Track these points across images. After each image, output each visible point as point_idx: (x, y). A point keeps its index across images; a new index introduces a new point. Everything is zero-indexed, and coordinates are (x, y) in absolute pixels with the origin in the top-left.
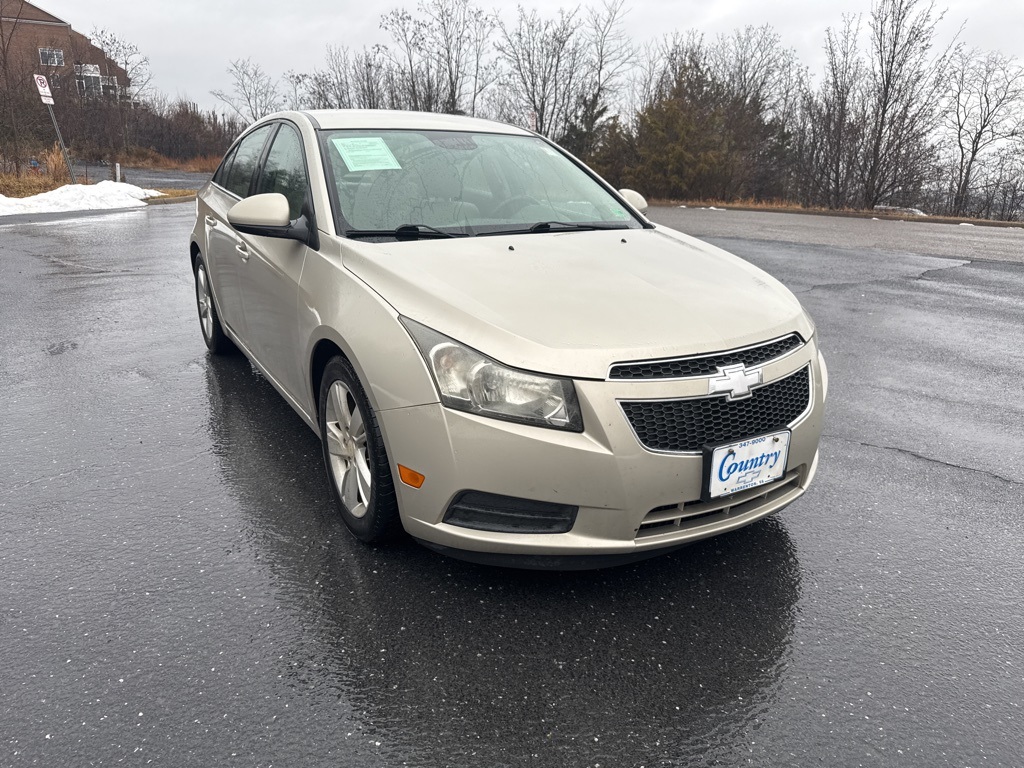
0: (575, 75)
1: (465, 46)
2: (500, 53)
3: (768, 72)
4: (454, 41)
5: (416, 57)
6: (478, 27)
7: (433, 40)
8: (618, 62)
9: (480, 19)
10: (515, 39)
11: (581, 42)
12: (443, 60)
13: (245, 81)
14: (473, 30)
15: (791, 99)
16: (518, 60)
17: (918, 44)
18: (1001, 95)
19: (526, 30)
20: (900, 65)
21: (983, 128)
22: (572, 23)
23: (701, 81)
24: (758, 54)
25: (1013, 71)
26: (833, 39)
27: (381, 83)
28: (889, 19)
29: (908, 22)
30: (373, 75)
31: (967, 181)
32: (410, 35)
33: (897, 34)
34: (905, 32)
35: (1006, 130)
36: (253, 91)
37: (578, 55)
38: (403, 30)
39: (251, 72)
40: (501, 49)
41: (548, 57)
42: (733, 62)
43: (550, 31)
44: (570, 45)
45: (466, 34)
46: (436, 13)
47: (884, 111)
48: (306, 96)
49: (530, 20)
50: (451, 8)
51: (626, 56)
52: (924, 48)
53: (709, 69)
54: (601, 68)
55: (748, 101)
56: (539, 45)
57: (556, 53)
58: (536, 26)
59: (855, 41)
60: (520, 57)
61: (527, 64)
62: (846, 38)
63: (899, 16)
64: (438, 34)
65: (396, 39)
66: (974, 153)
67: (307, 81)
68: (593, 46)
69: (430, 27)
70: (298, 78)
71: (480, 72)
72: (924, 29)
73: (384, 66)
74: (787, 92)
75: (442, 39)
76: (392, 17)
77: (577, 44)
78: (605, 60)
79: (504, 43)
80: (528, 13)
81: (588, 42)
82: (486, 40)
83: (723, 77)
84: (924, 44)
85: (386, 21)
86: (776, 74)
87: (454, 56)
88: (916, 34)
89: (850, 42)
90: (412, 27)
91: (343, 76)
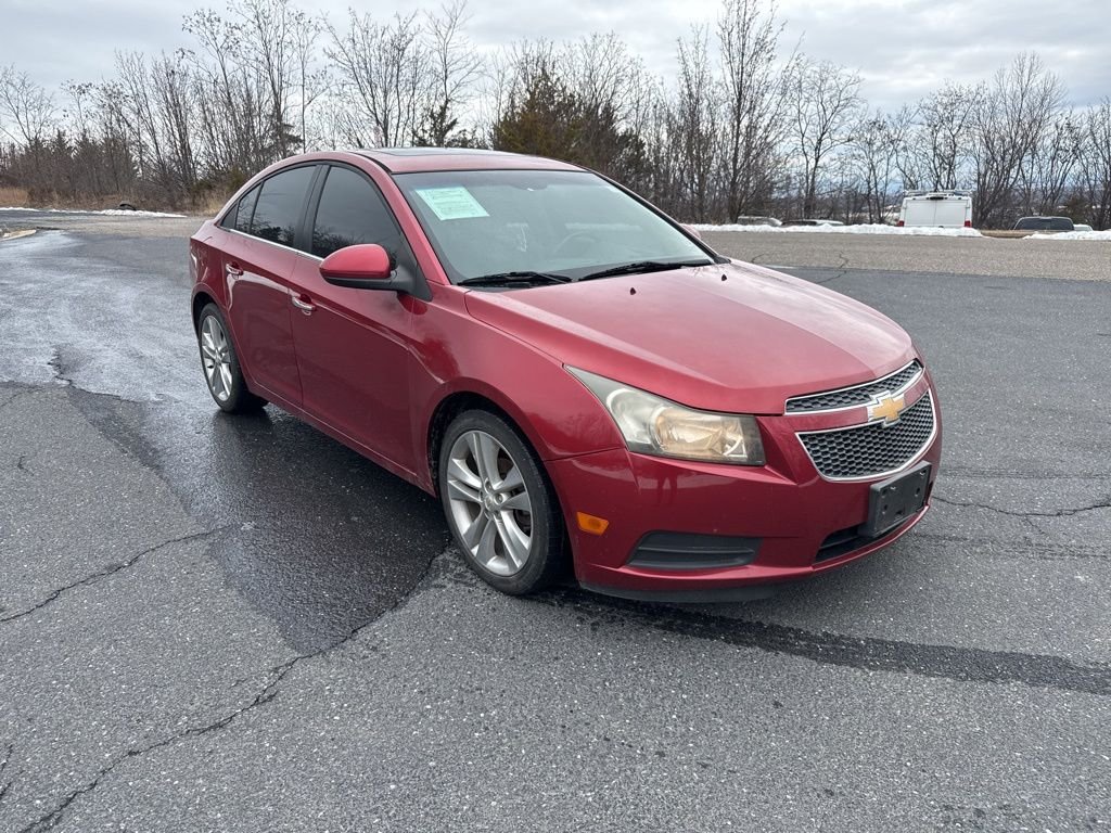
0: (419, 85)
1: (288, 52)
2: (332, 61)
3: (618, 81)
4: (274, 47)
5: (230, 65)
6: (301, 32)
7: (249, 45)
8: (465, 71)
9: (302, 22)
10: (349, 45)
11: (422, 49)
12: (262, 68)
13: (11, 92)
14: (295, 35)
15: (642, 110)
16: (353, 69)
17: (764, 55)
18: (836, 103)
19: (360, 35)
20: (750, 76)
21: (822, 135)
22: (411, 29)
23: (550, 91)
24: (606, 63)
25: (843, 80)
26: (685, 49)
27: (188, 95)
28: (736, 30)
29: (753, 33)
30: (177, 85)
31: (813, 189)
32: (220, 39)
33: (744, 45)
34: (751, 43)
35: (843, 136)
36: (21, 105)
37: (419, 64)
38: (212, 33)
39: (17, 82)
40: (332, 56)
41: (388, 66)
42: (582, 71)
43: (387, 37)
44: (410, 52)
45: (287, 38)
46: (251, 16)
47: (739, 122)
48: (94, 110)
49: (364, 25)
50: (267, 8)
51: (472, 65)
52: (770, 59)
53: (558, 79)
54: (446, 77)
55: (600, 112)
56: (377, 53)
57: (396, 62)
58: (371, 32)
59: (705, 52)
60: (355, 66)
61: (363, 73)
62: (697, 48)
63: (744, 30)
64: (254, 38)
65: (204, 44)
66: (817, 160)
67: (93, 91)
68: (436, 55)
69: (244, 29)
70: (80, 88)
71: (307, 81)
72: (768, 40)
73: (190, 72)
74: (638, 102)
75: (260, 44)
76: (197, 18)
77: (418, 52)
78: (450, 69)
79: (336, 50)
80: (361, 17)
81: (429, 49)
82: (311, 46)
83: (572, 88)
84: (768, 56)
85: (189, 23)
86: (626, 82)
87: (276, 63)
88: (761, 45)
89: (701, 53)
90: (223, 29)
91: (139, 86)
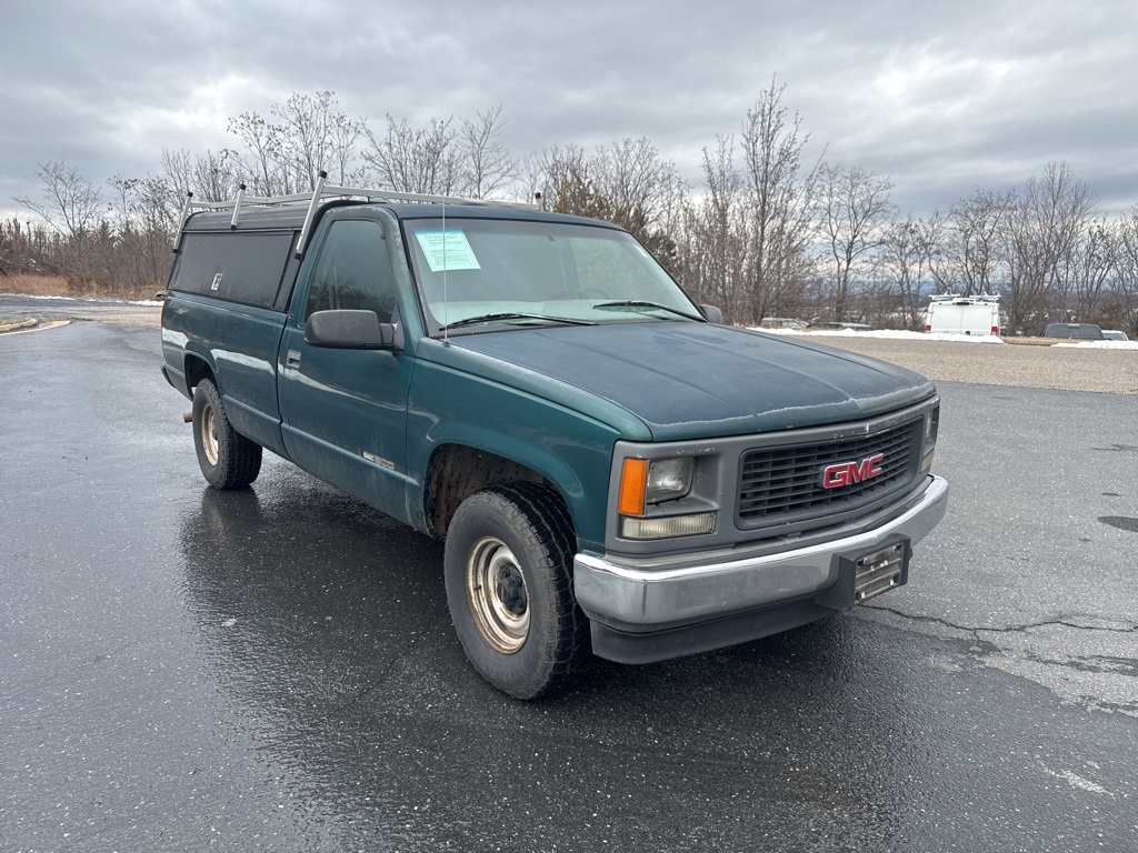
0: (453, 187)
1: (328, 152)
2: (369, 163)
3: (650, 185)
4: (315, 147)
5: (271, 165)
6: (341, 133)
7: (290, 146)
8: (498, 176)
9: (342, 124)
10: (385, 149)
11: (457, 154)
12: (302, 167)
13: (59, 187)
14: (336, 136)
15: (673, 212)
16: (389, 171)
17: (788, 165)
18: (867, 207)
19: (397, 140)
20: (774, 184)
21: (854, 237)
22: (446, 133)
23: (584, 194)
24: (638, 167)
25: (875, 184)
26: (710, 158)
27: (230, 191)
28: (760, 140)
29: (778, 143)
30: (220, 182)
31: (845, 289)
32: (263, 141)
33: (768, 155)
34: (775, 152)
35: (875, 239)
36: (68, 199)
37: (454, 167)
38: (256, 135)
39: (66, 176)
40: (370, 159)
41: (422, 169)
42: (614, 175)
43: (422, 141)
44: (444, 156)
45: (327, 140)
46: (293, 118)
47: (763, 229)
48: (138, 203)
49: (400, 130)
50: (309, 112)
51: (505, 169)
52: (793, 168)
53: (590, 183)
54: (480, 180)
55: (631, 214)
56: (412, 156)
57: (430, 164)
58: (407, 136)
59: (730, 160)
60: (392, 168)
61: (399, 175)
62: (722, 157)
63: (768, 139)
64: (296, 139)
65: (247, 144)
66: (849, 262)
67: (139, 186)
68: (470, 158)
69: (287, 131)
70: (126, 183)
71: (345, 179)
72: (791, 150)
73: (233, 171)
74: (669, 204)
75: (301, 145)
76: (242, 120)
77: (452, 156)
78: (484, 172)
79: (373, 152)
80: (397, 122)
81: (464, 154)
82: (351, 147)
83: (606, 190)
84: (793, 165)
85: (235, 124)
86: (657, 186)
87: (316, 162)
88: (785, 154)
89: (726, 162)
90: (266, 132)
91: (184, 182)
